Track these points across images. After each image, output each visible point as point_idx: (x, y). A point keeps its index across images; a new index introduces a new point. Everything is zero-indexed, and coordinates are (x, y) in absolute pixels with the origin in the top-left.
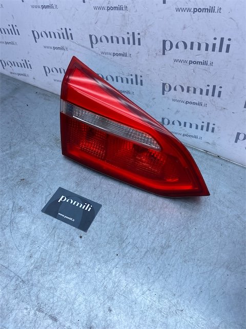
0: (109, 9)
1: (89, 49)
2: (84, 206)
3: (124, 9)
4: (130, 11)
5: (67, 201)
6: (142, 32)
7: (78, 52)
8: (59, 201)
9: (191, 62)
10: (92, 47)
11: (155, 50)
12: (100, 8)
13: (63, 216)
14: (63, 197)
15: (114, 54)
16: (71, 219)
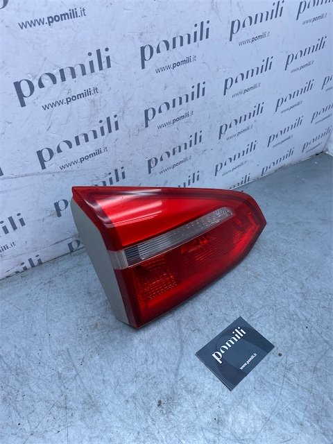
0: (69, 100)
1: (38, 174)
2: (236, 335)
3: (92, 92)
4: (101, 93)
5: (223, 352)
6: (120, 112)
7: (16, 189)
8: (221, 362)
9: (175, 121)
10: (44, 167)
11: (137, 126)
12: (53, 105)
13: (245, 364)
14: (214, 355)
15: (82, 160)
16: (252, 357)
